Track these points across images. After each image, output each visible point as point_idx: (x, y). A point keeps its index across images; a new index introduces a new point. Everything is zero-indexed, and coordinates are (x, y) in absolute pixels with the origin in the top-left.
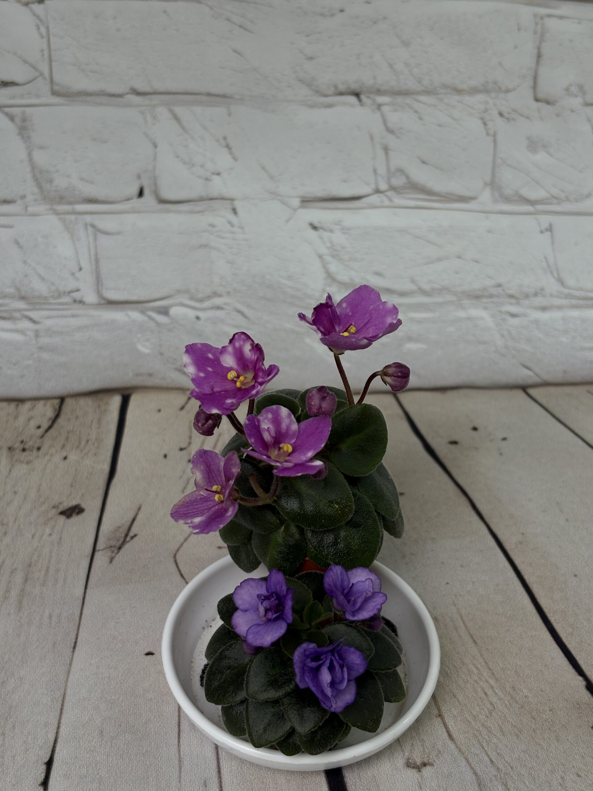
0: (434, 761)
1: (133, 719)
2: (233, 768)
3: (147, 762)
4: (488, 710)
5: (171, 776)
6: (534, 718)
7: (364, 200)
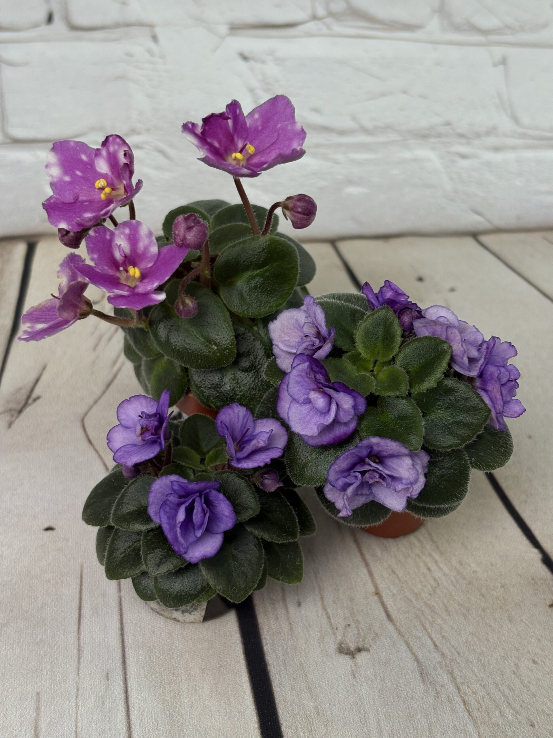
0: (370, 646)
1: (27, 603)
2: (140, 657)
3: (41, 652)
4: (432, 587)
5: (69, 667)
6: (483, 596)
7: (301, 28)
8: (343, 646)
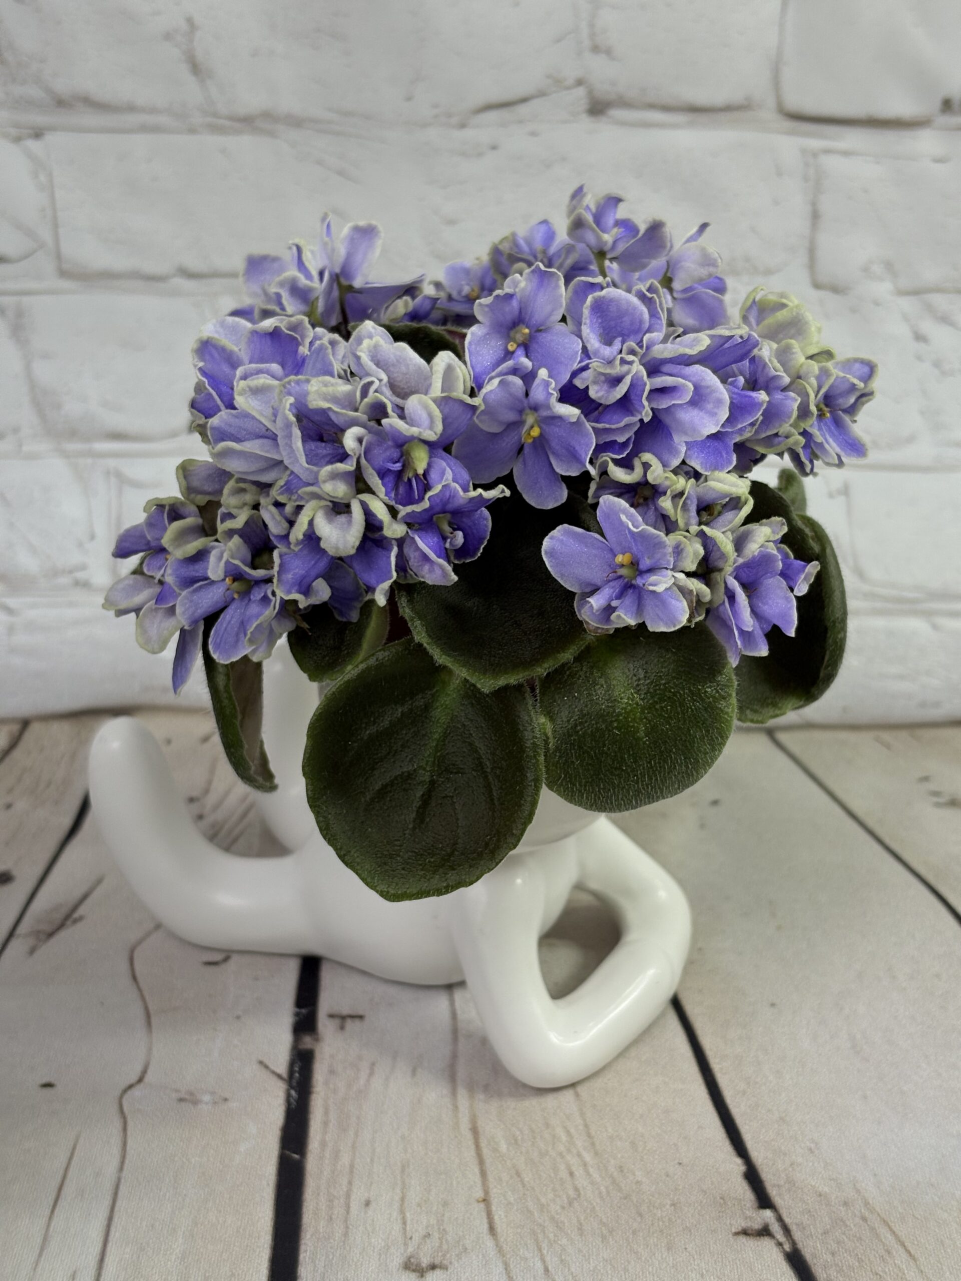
0: (451, 1263)
2: (125, 1256)
4: (568, 1197)
5: (25, 1260)
8: (412, 1260)
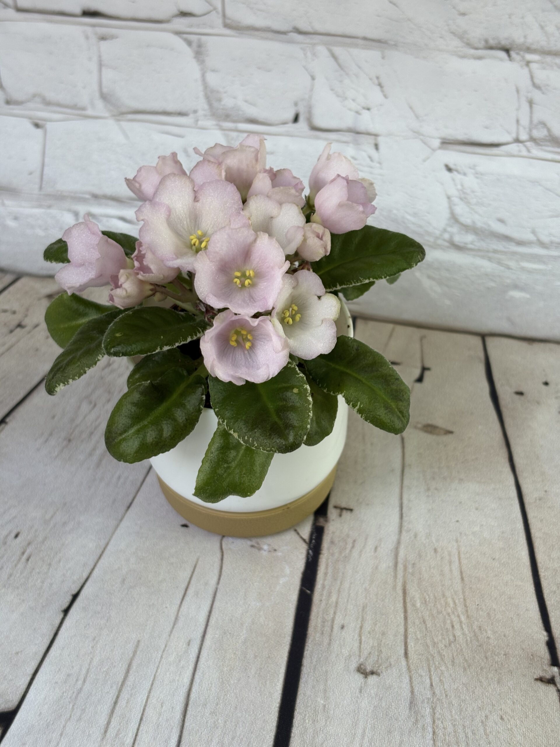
0: (382, 672)
2: (216, 635)
4: (449, 640)
5: (165, 629)
7: (503, 148)
8: (362, 666)
